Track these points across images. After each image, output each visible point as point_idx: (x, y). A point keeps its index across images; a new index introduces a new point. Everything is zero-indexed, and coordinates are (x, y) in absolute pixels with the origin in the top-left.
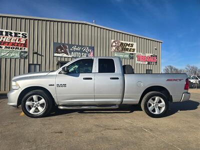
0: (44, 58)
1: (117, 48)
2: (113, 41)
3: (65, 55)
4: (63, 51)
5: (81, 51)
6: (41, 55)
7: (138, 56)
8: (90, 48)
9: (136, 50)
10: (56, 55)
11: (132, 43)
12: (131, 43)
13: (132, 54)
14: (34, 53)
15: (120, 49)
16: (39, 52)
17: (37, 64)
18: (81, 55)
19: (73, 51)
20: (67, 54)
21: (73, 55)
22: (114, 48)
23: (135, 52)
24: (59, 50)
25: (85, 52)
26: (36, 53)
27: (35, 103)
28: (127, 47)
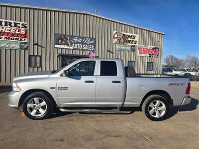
0: (44, 49)
1: (119, 40)
2: (115, 32)
3: (66, 47)
4: (64, 42)
5: (82, 43)
6: (42, 47)
7: (139, 49)
8: (91, 39)
9: (138, 43)
10: (56, 46)
11: (135, 35)
12: (133, 35)
13: (134, 46)
14: (34, 44)
15: (122, 40)
16: (40, 44)
17: (38, 56)
18: (82, 47)
19: (74, 43)
20: (68, 46)
21: (74, 46)
22: (116, 40)
23: (137, 44)
24: (60, 41)
25: (86, 44)
26: (37, 44)
27: (37, 105)
28: (129, 39)
